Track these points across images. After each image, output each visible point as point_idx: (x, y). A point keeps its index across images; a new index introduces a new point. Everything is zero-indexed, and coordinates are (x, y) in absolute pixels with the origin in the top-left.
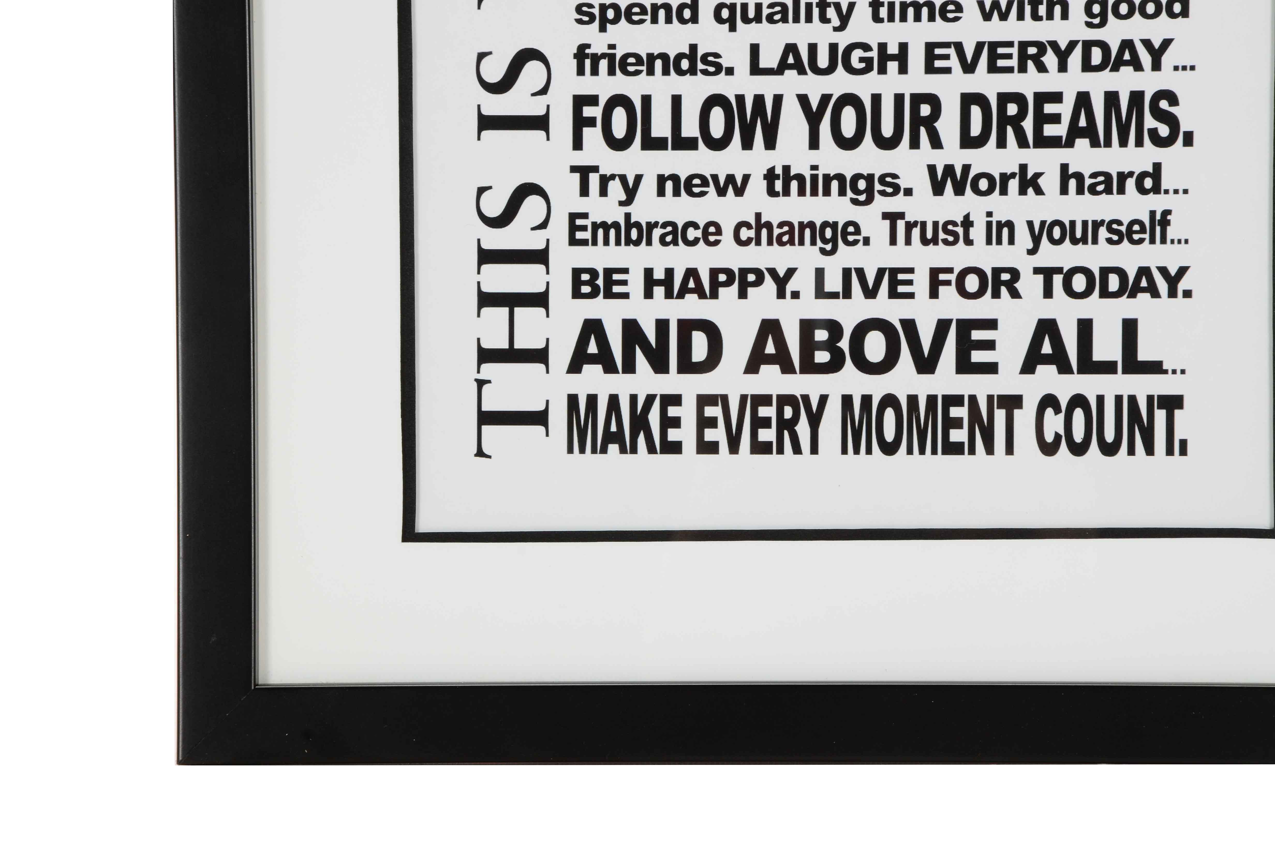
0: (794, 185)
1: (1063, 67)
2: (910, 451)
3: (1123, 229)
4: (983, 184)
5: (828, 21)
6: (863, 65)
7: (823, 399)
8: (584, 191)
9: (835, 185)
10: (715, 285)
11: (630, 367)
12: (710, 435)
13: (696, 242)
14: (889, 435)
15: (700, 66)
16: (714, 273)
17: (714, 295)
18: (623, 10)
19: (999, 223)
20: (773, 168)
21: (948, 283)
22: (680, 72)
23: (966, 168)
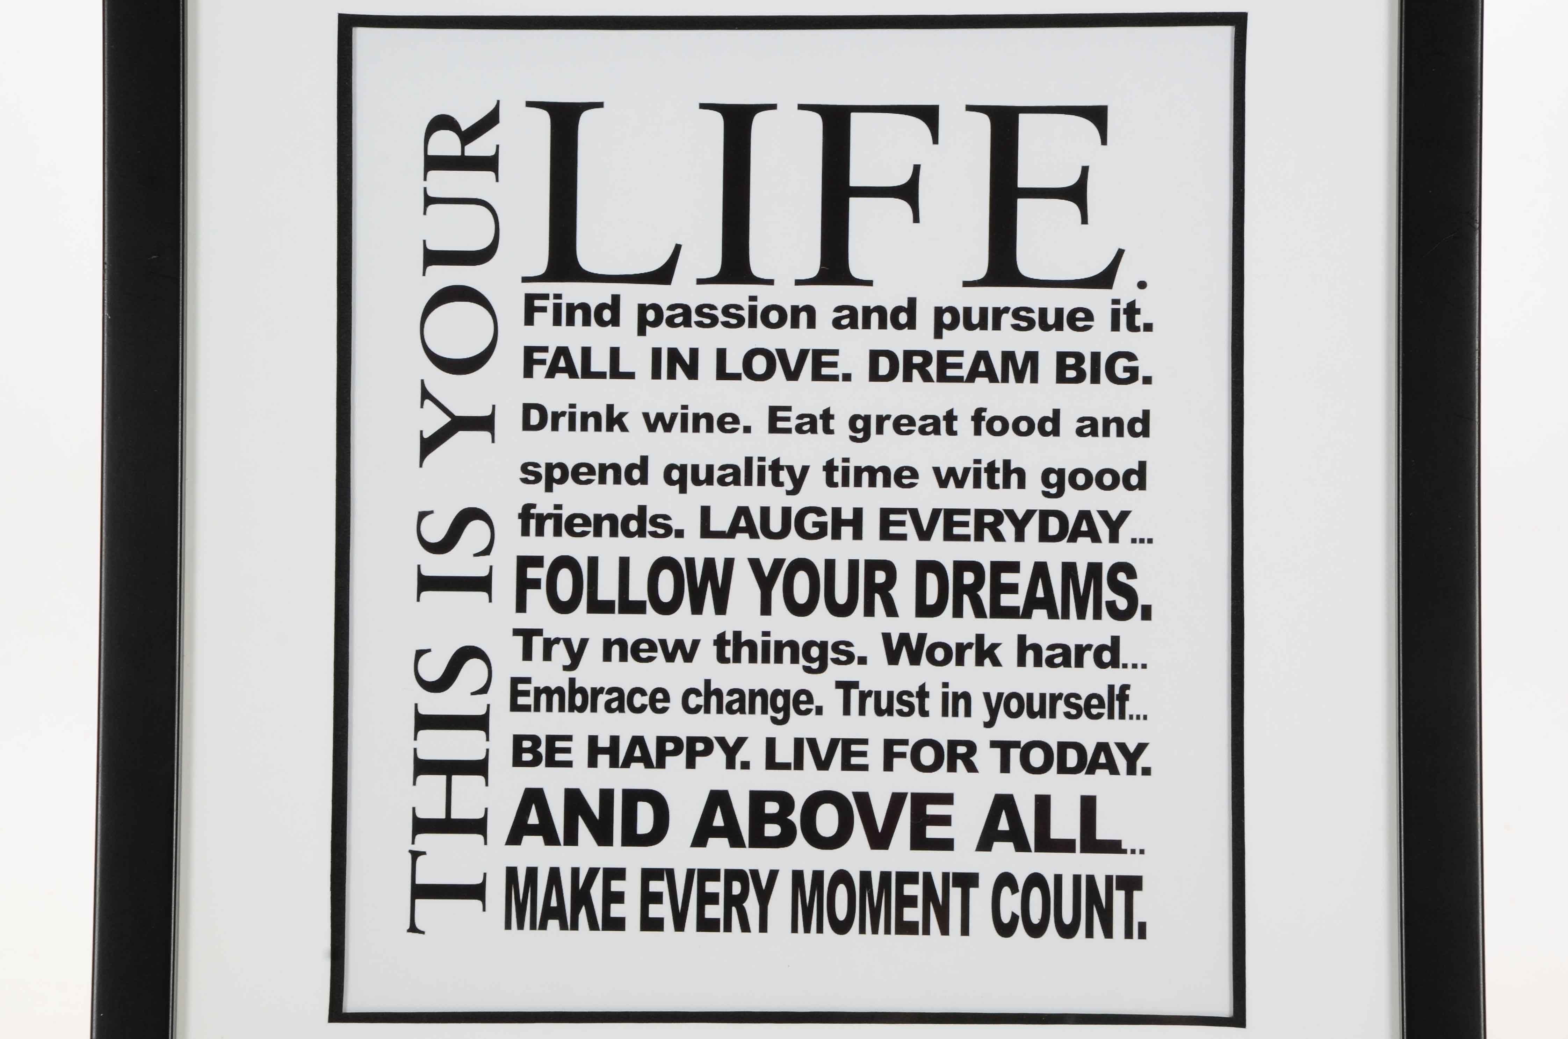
0: (745, 651)
1: (1020, 537)
2: (862, 930)
3: (1081, 703)
4: (939, 654)
5: (781, 484)
6: (816, 530)
7: (773, 875)
8: (527, 655)
9: (787, 652)
10: (662, 754)
11: (572, 839)
12: (655, 911)
13: (643, 708)
14: (841, 913)
15: (649, 528)
16: (661, 741)
17: (661, 764)
18: (570, 470)
19: (955, 694)
20: (724, 633)
21: (903, 755)
22: (628, 534)
23: (922, 637)
